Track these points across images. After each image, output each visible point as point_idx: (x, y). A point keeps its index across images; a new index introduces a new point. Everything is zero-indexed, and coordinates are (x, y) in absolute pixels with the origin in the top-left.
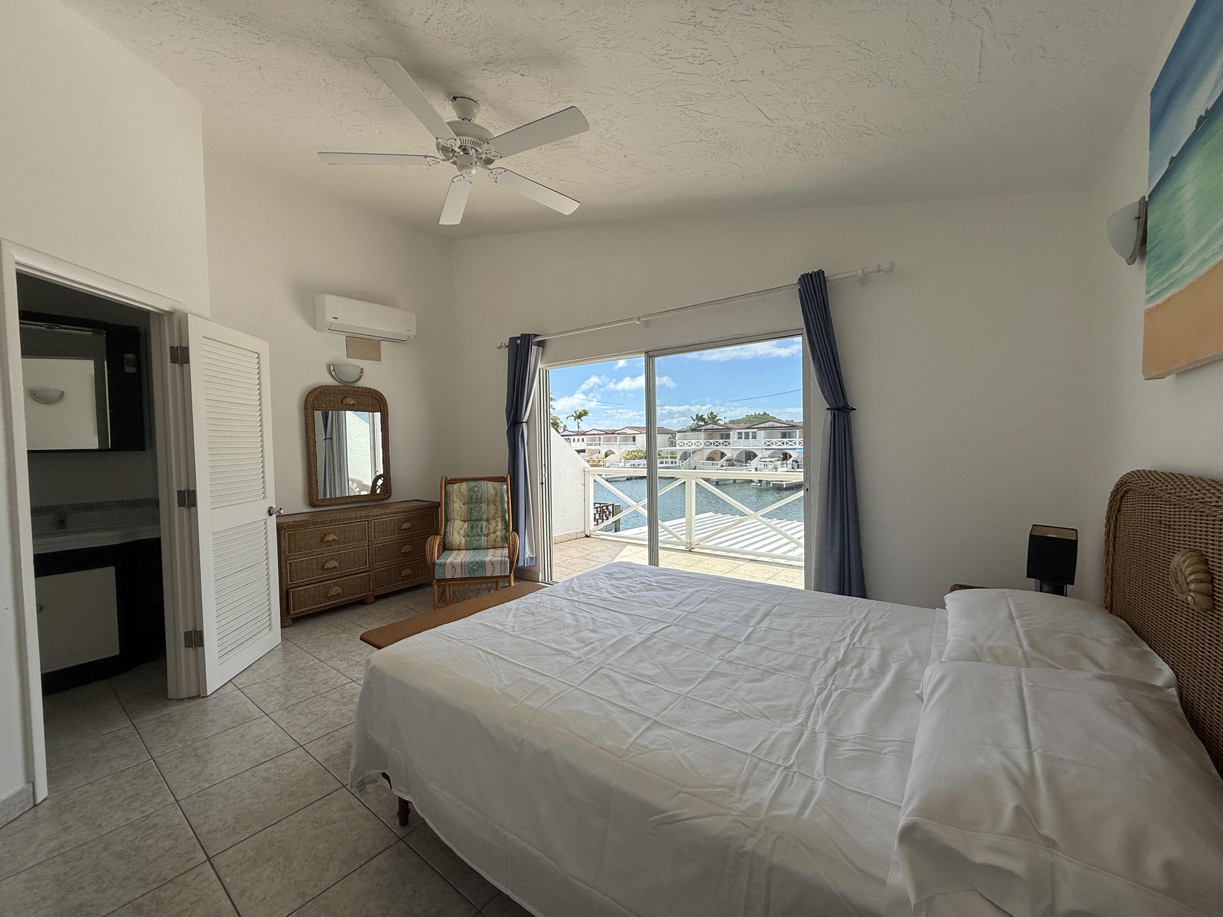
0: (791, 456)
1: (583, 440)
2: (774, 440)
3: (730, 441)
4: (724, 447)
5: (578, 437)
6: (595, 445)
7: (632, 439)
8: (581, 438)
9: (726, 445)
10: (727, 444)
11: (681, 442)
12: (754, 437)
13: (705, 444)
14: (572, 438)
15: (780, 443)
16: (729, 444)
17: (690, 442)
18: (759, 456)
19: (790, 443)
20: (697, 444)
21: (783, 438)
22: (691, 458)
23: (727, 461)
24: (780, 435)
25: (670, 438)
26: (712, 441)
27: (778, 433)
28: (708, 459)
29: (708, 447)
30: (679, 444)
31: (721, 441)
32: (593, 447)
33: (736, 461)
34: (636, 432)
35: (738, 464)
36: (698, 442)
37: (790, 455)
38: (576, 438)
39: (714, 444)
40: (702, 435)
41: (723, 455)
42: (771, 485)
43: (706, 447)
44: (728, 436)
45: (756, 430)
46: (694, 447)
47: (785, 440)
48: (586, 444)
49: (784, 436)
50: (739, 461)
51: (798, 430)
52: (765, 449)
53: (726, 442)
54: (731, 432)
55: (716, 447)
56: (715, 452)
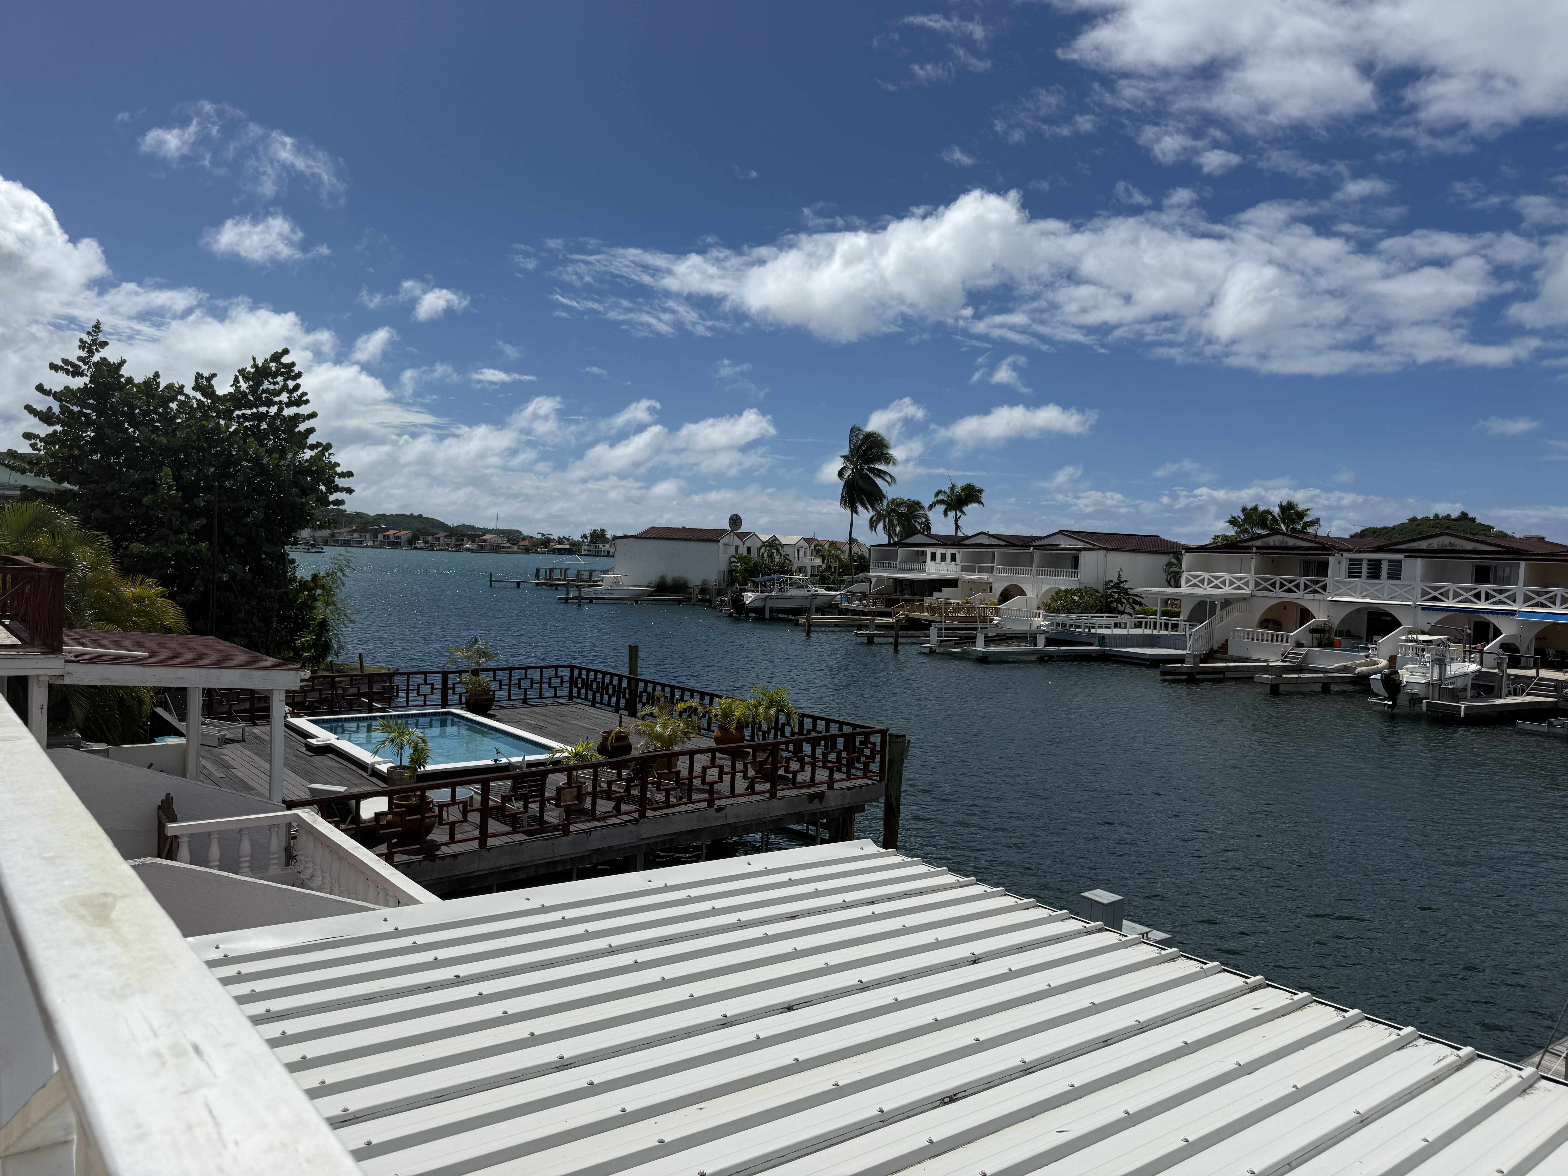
0: (1498, 633)
1: (953, 557)
2: (1451, 586)
3: (1329, 580)
4: (1310, 596)
5: (943, 550)
6: (981, 570)
7: (1070, 562)
8: (949, 552)
9: (1315, 592)
10: (1316, 587)
11: (1195, 577)
12: (1395, 573)
13: (1257, 584)
14: (929, 551)
15: (1468, 595)
16: (1324, 588)
17: (1217, 578)
18: (1406, 623)
19: (1499, 597)
20: (1238, 583)
21: (1477, 581)
22: (1216, 617)
23: (1313, 631)
24: (1470, 572)
25: (1170, 564)
26: (1277, 578)
27: (1467, 566)
28: (1265, 623)
29: (1266, 593)
30: (1188, 581)
31: (1302, 580)
32: (974, 576)
33: (1339, 633)
34: (1080, 545)
35: (1344, 642)
36: (1240, 579)
37: (1495, 627)
38: (939, 551)
39: (1282, 585)
40: (1253, 562)
41: (1305, 615)
42: (1424, 708)
43: (1260, 593)
44: (1323, 569)
45: (1400, 556)
46: (1227, 590)
47: (1483, 588)
48: (959, 568)
49: (1482, 575)
50: (1349, 635)
51: (1522, 564)
52: (1424, 608)
53: (1317, 582)
54: (1331, 559)
55: (1286, 595)
56: (1284, 606)
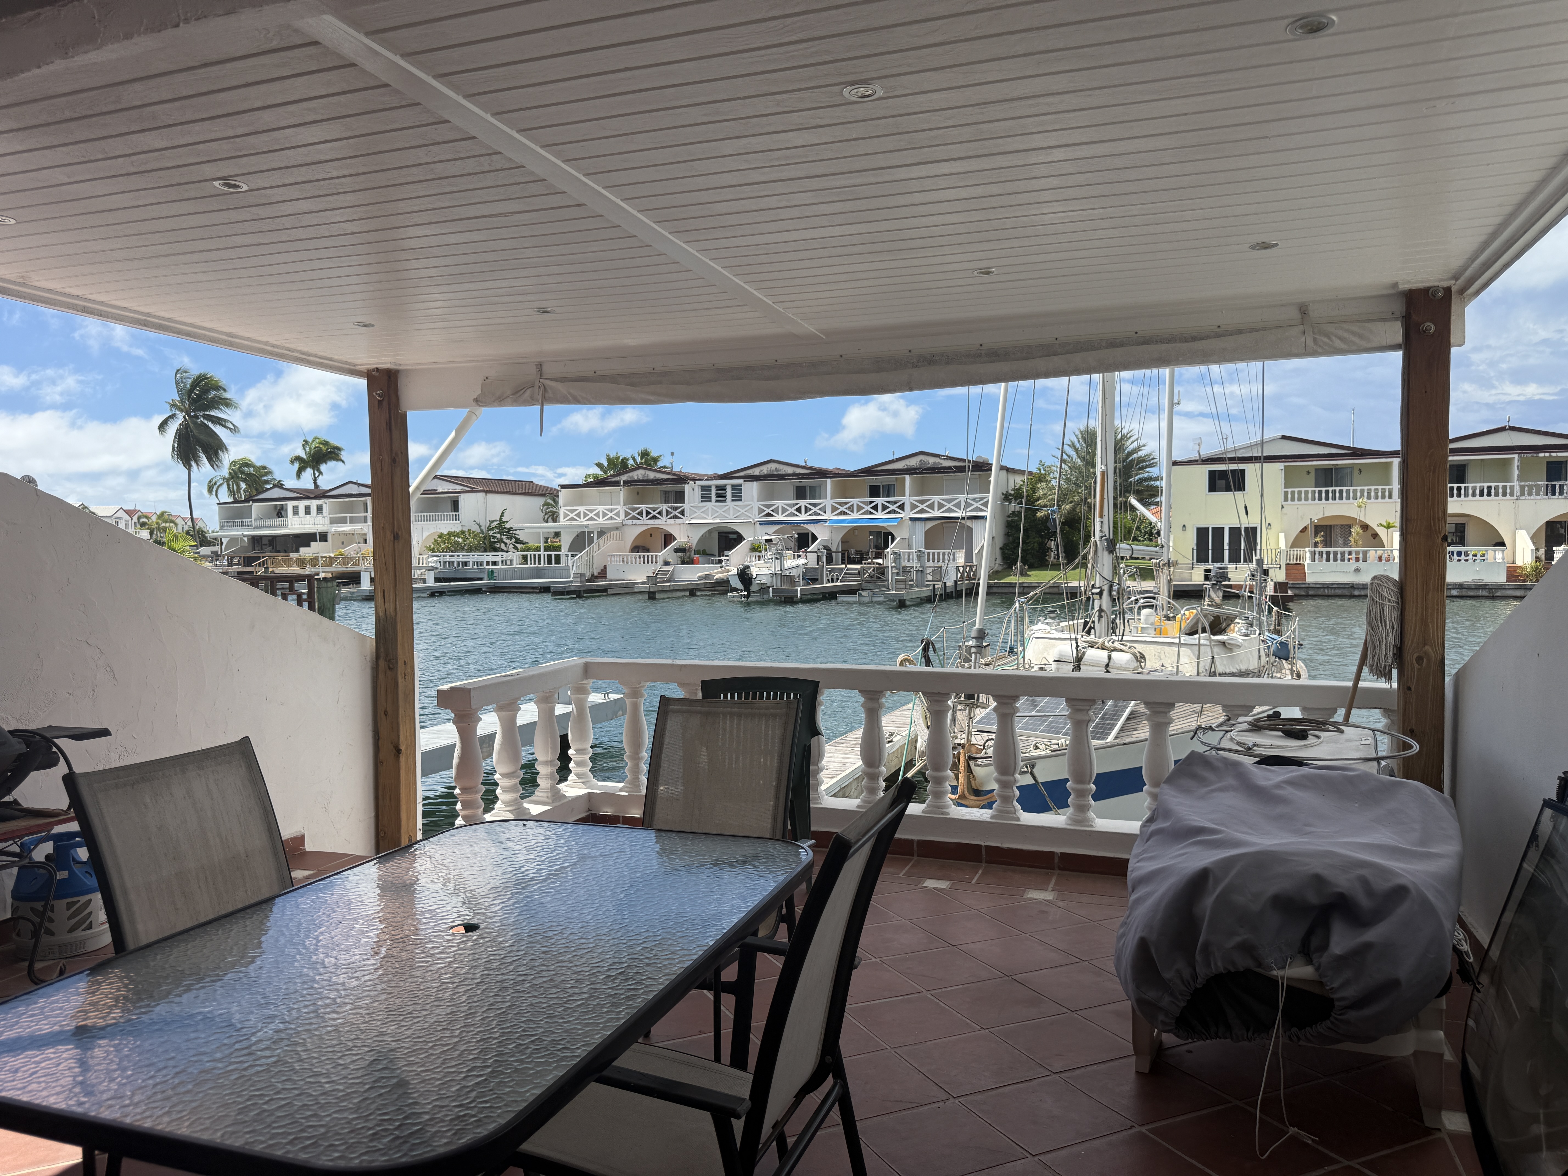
0: (815, 538)
1: (320, 509)
2: (779, 504)
3: (686, 506)
4: (672, 521)
5: (307, 502)
6: (353, 521)
7: (449, 506)
8: (314, 504)
9: (676, 517)
10: (676, 513)
11: (572, 511)
12: (737, 496)
13: (627, 514)
14: (290, 505)
15: (793, 510)
16: (682, 513)
17: (591, 511)
18: (749, 537)
19: (814, 509)
20: (610, 515)
21: (797, 499)
22: (594, 545)
23: (677, 550)
24: (792, 492)
25: (546, 504)
26: (643, 507)
27: (789, 486)
28: (635, 549)
29: (635, 522)
30: (566, 515)
31: (664, 507)
32: (346, 528)
33: (697, 552)
34: (458, 488)
35: (701, 559)
36: (611, 511)
37: (813, 534)
38: (302, 504)
39: (648, 513)
40: (621, 493)
41: (668, 538)
42: (771, 594)
43: (630, 522)
44: (680, 497)
45: (741, 481)
46: (601, 520)
47: (803, 503)
48: (327, 521)
49: (801, 493)
50: (704, 553)
51: (829, 480)
52: (762, 523)
53: (676, 509)
54: (686, 486)
55: (652, 521)
56: (650, 533)
